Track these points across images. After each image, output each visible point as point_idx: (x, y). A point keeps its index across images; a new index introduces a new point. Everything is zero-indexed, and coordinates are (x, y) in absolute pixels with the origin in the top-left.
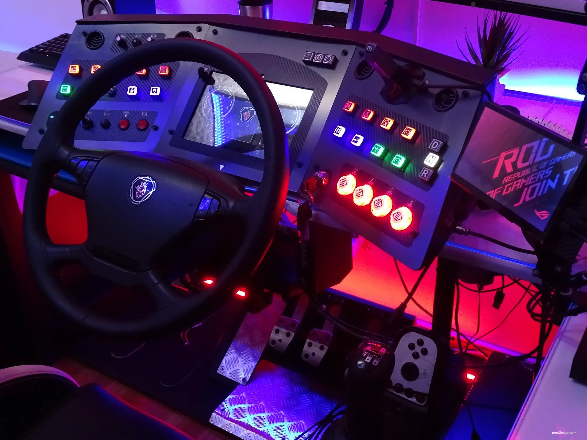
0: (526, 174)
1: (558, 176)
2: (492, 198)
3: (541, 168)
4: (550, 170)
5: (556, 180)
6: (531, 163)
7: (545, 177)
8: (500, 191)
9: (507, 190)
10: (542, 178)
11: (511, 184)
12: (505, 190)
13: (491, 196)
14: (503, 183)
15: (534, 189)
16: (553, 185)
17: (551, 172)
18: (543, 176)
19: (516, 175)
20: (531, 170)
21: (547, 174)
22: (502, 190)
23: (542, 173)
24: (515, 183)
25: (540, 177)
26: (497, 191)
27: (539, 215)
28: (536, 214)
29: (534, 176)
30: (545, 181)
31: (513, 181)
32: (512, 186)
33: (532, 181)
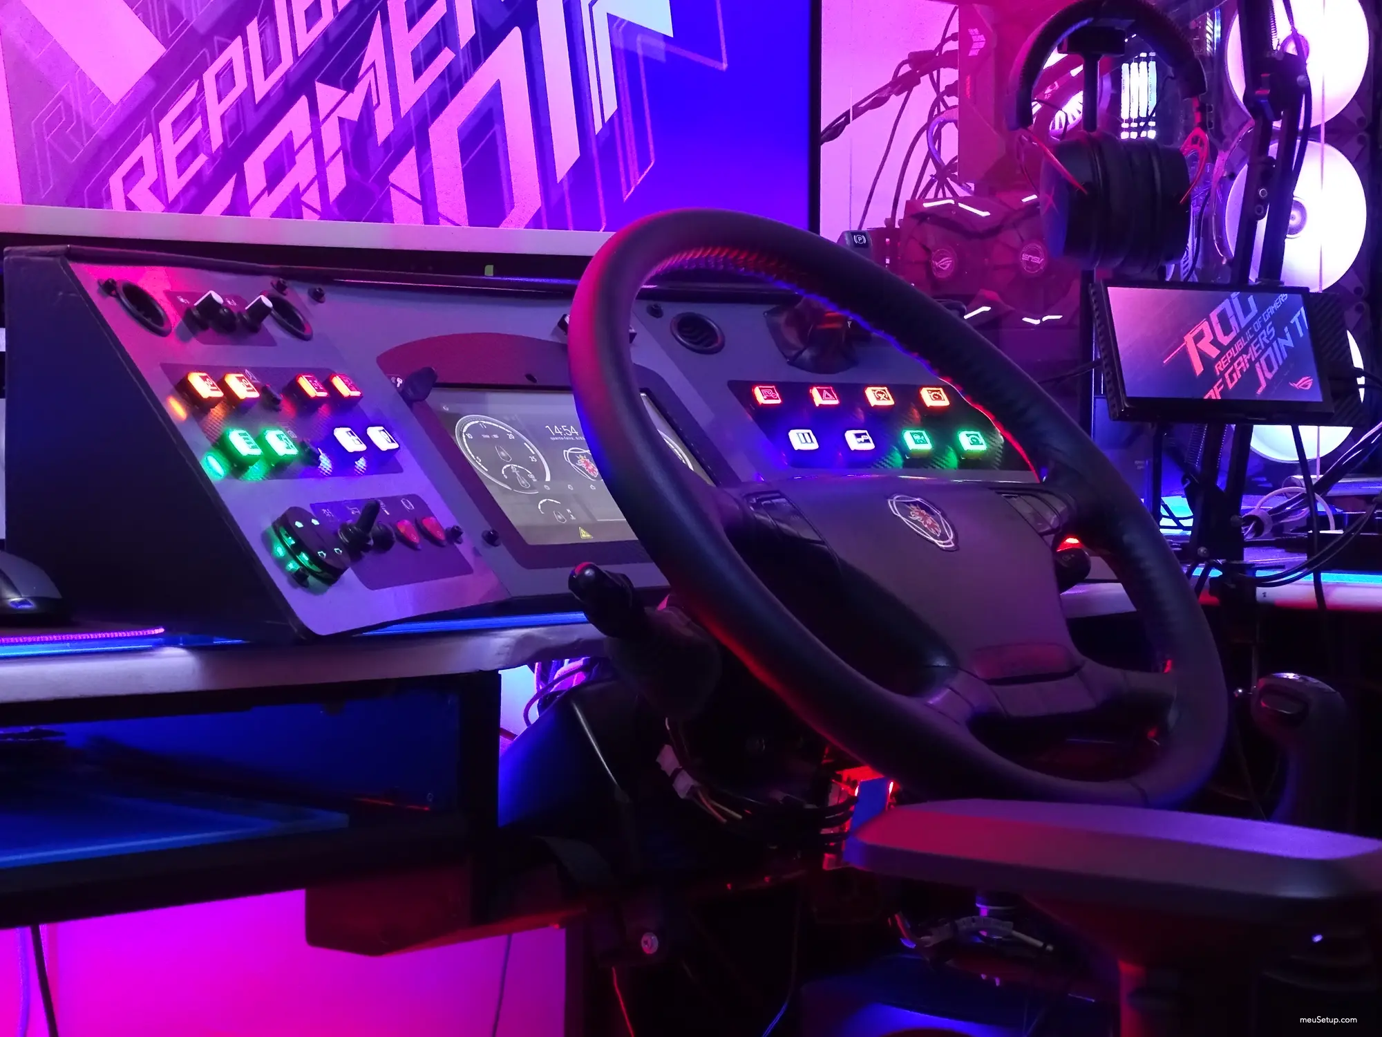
0: (1243, 346)
1: (1286, 329)
2: (1217, 400)
3: (1256, 331)
4: (1270, 328)
5: (1288, 335)
6: (1238, 331)
7: (1271, 339)
8: (1222, 387)
9: (1232, 379)
10: (1268, 342)
11: (1231, 368)
12: (1228, 381)
13: (1214, 398)
14: (1218, 373)
15: (1268, 360)
16: (1290, 343)
17: (1273, 329)
18: (1268, 338)
19: (1229, 354)
20: (1245, 340)
21: (1271, 334)
22: (1224, 382)
23: (1263, 336)
24: (1236, 364)
25: (1264, 343)
26: (1218, 387)
27: (1300, 386)
28: (1294, 388)
29: (1255, 345)
30: (1275, 344)
31: (1231, 364)
32: (1234, 371)
33: (1257, 351)
